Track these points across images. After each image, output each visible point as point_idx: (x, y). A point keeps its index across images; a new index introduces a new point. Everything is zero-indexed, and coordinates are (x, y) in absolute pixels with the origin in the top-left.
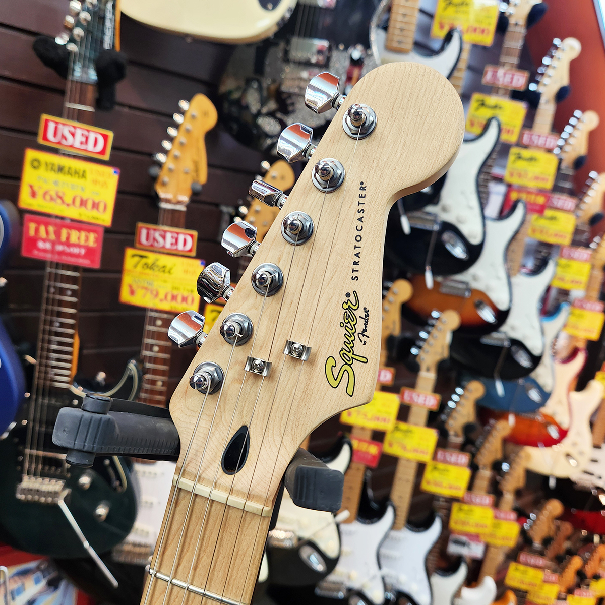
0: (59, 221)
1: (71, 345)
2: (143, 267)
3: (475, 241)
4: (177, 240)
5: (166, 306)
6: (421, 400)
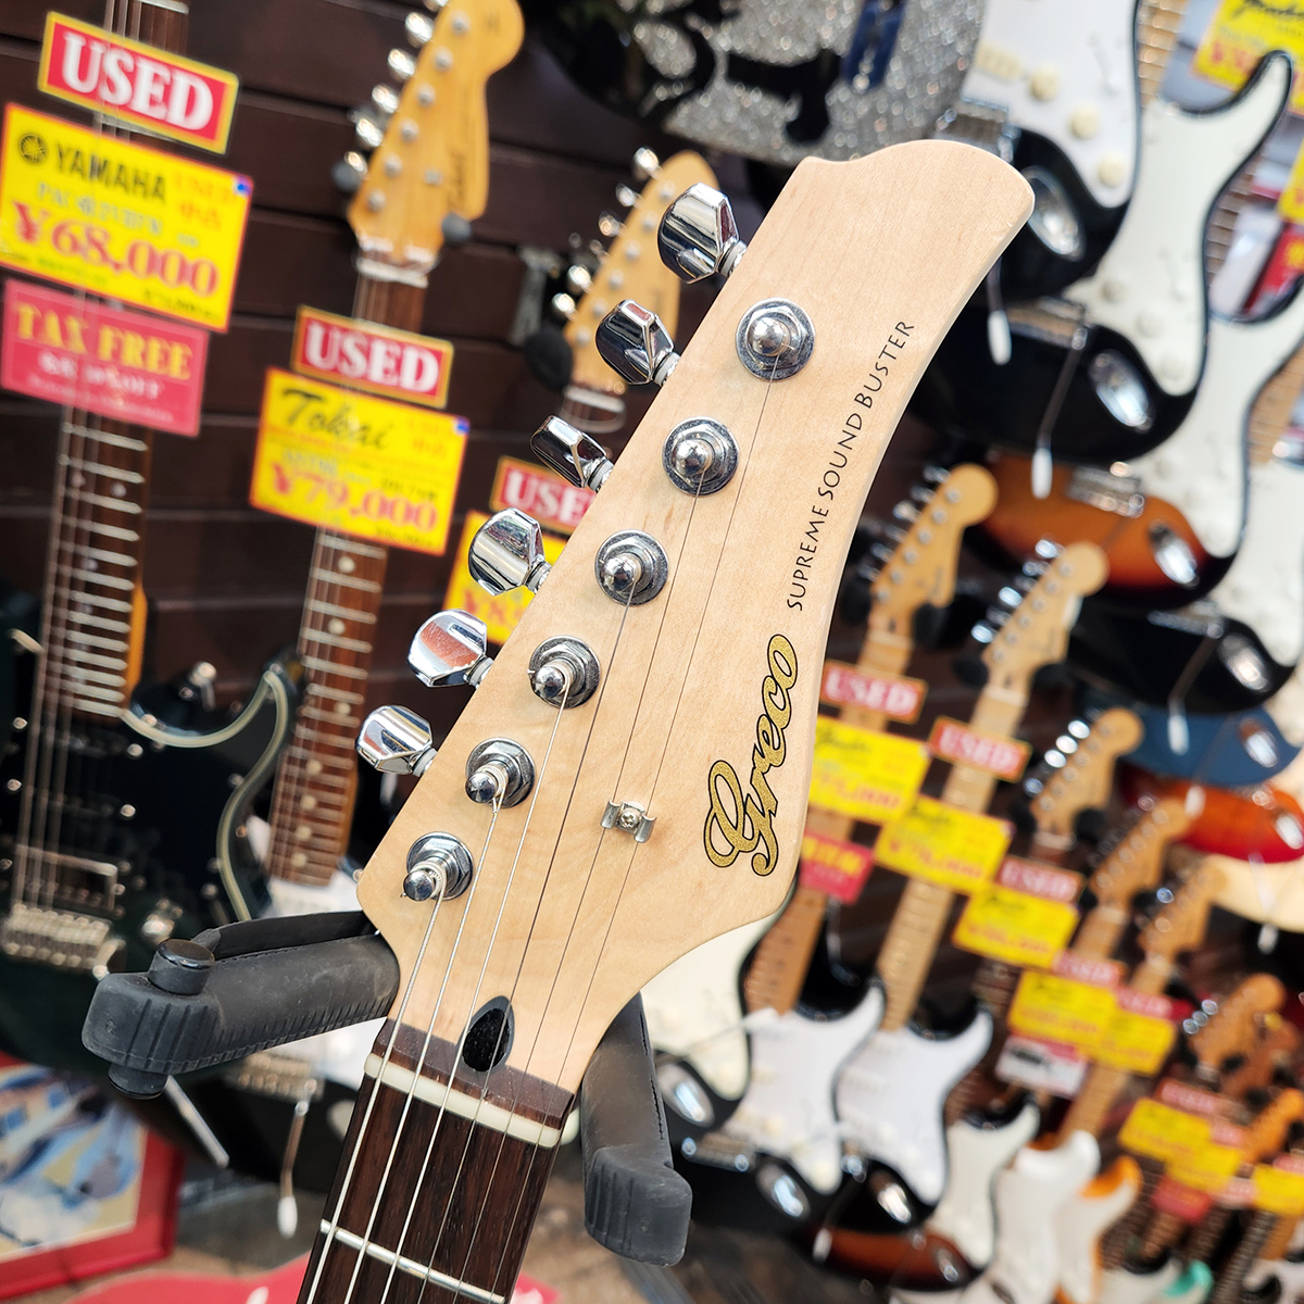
1: (126, 596)
2: (311, 424)
3: (1174, 385)
4: (399, 363)
5: (366, 526)
6: (980, 753)
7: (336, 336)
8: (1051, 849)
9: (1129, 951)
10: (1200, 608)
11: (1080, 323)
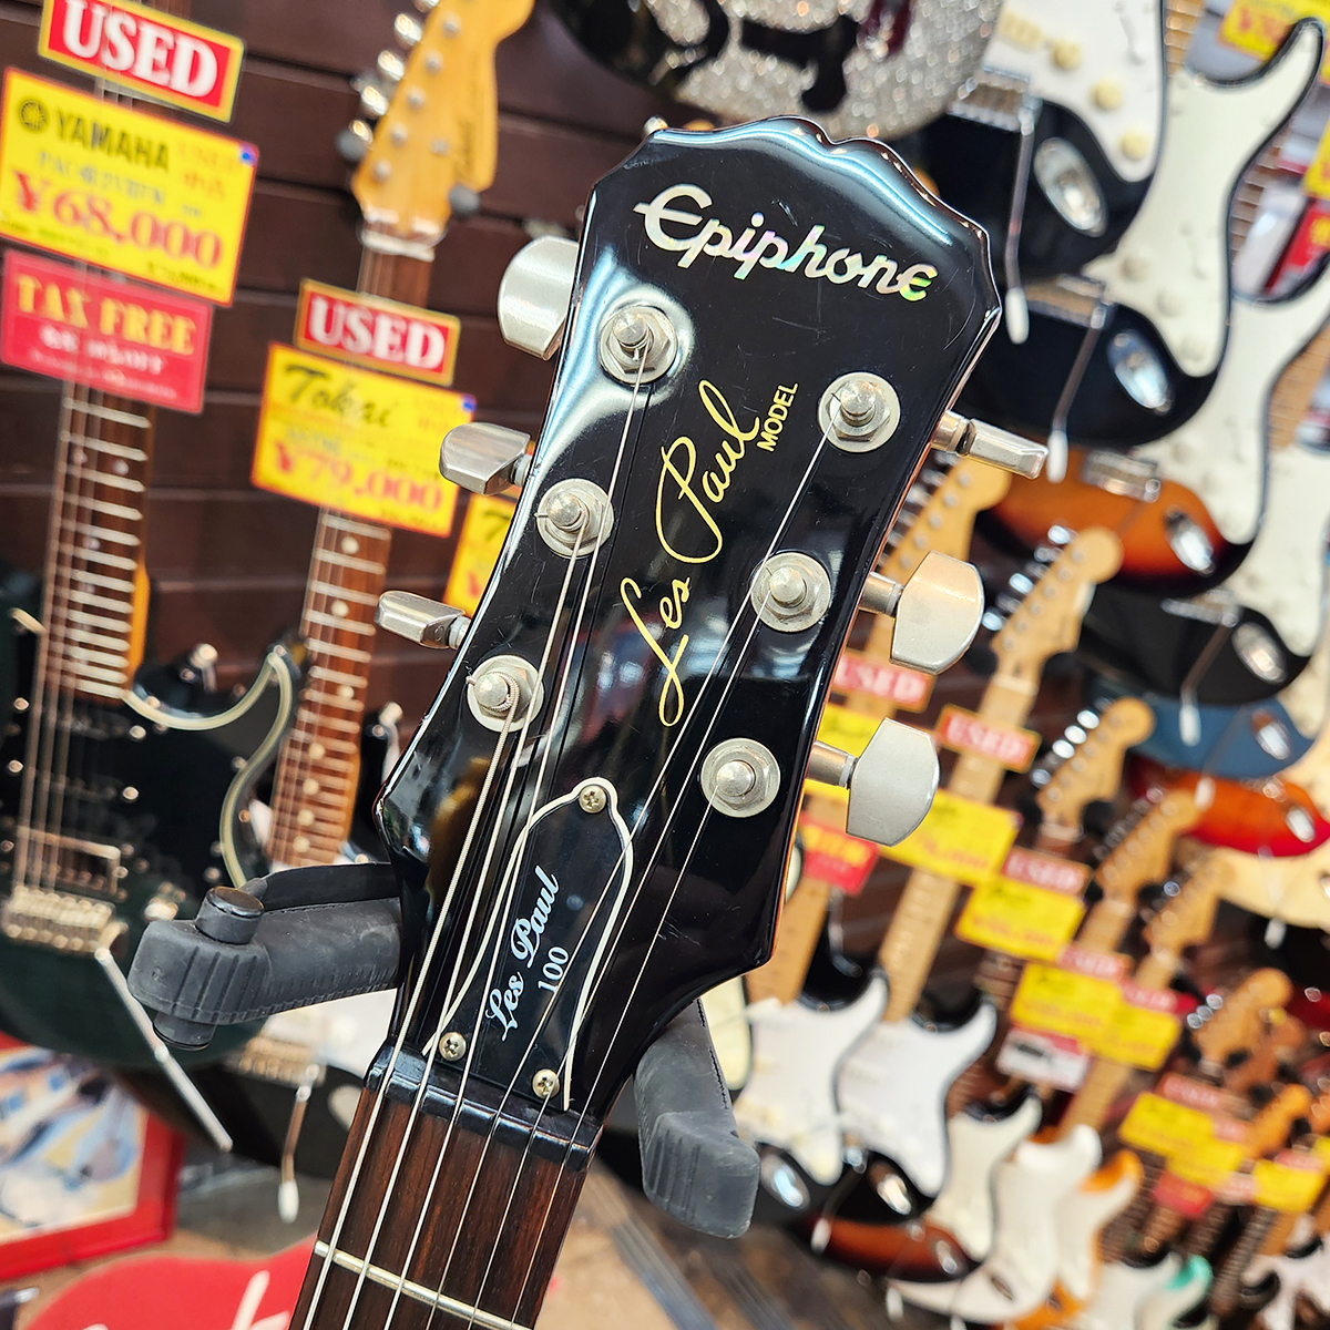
1: (129, 576)
2: (314, 401)
3: (1194, 367)
4: (405, 339)
5: (369, 506)
6: (988, 742)
7: (340, 310)
8: (1057, 841)
9: (1135, 944)
10: (1215, 596)
11: (1098, 302)
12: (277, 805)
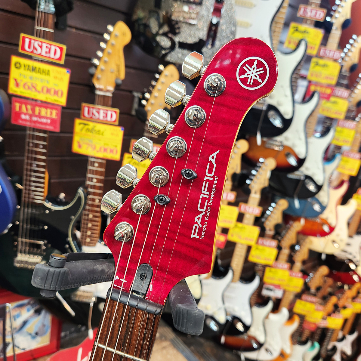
0: (34, 102)
1: (43, 178)
2: (86, 131)
3: (287, 117)
4: (106, 114)
5: (101, 155)
6: (250, 210)
7: (91, 109)
8: (269, 235)
12: (82, 231)
